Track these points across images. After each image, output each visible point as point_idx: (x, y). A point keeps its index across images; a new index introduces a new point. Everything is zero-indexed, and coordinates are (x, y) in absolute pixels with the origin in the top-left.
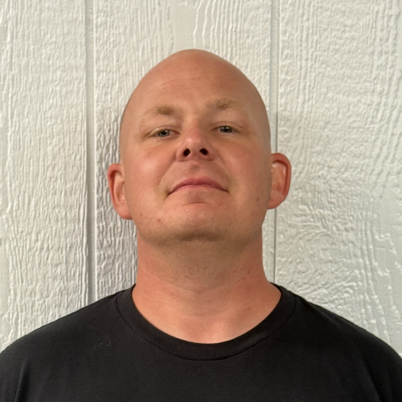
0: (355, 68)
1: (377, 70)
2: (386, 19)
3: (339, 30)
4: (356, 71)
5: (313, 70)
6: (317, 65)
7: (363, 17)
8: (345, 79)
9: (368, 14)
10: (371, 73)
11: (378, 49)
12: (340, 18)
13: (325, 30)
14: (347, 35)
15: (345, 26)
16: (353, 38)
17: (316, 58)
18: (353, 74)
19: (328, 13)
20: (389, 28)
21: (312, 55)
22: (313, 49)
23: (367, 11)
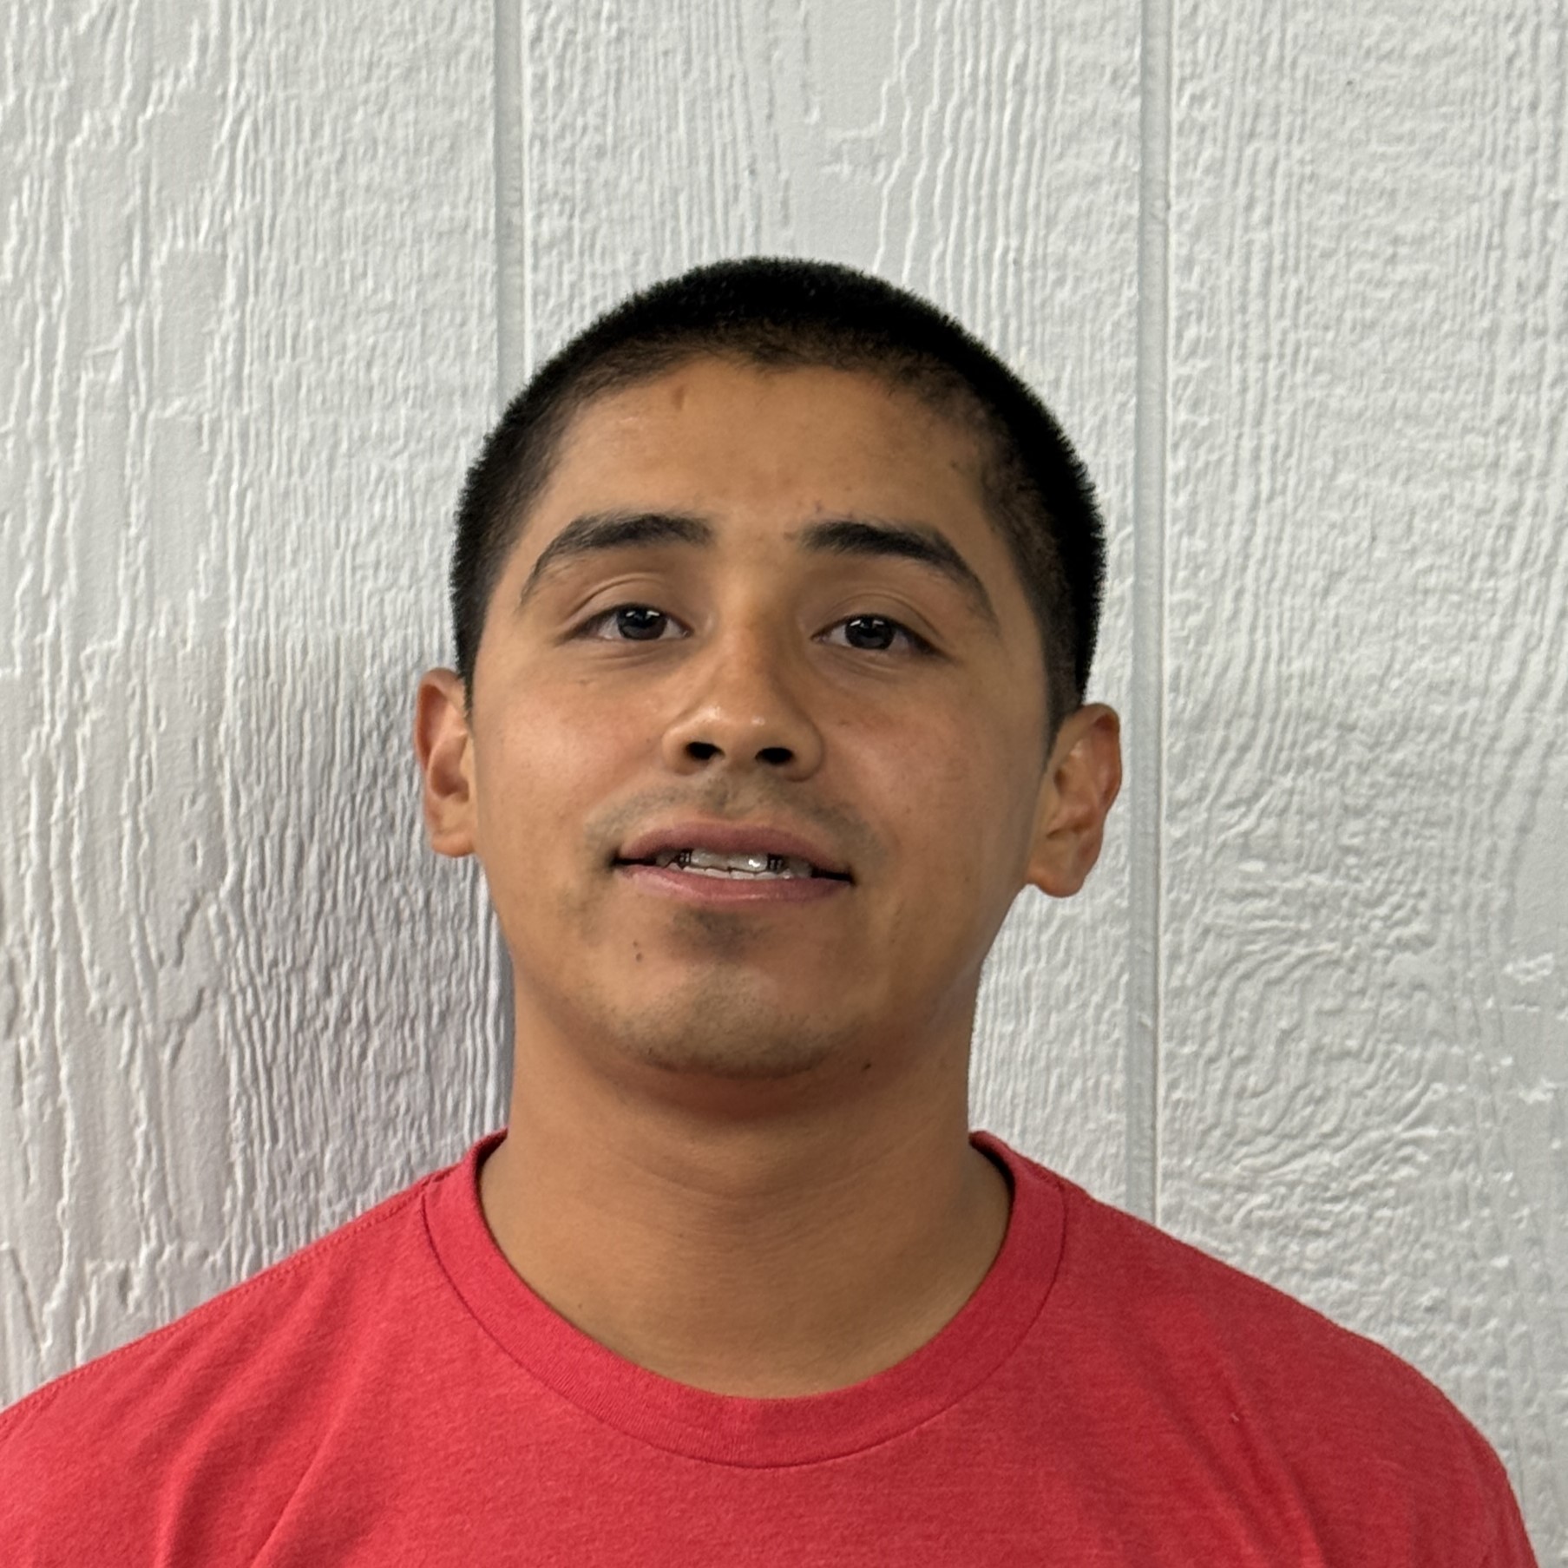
0: (1430, 387)
1: (1509, 392)
2: (1537, 216)
3: (1374, 256)
4: (1434, 395)
5: (1285, 393)
6: (1300, 377)
7: (1458, 212)
8: (1398, 425)
9: (1474, 199)
10: (1487, 401)
11: (1511, 320)
12: (1378, 214)
13: (1327, 255)
14: (1401, 272)
15: (1396, 241)
16: (1423, 283)
17: (1296, 352)
18: (1426, 404)
19: (1340, 198)
20: (1548, 248)
21: (1282, 344)
22: (1286, 323)
23: (1470, 191)
